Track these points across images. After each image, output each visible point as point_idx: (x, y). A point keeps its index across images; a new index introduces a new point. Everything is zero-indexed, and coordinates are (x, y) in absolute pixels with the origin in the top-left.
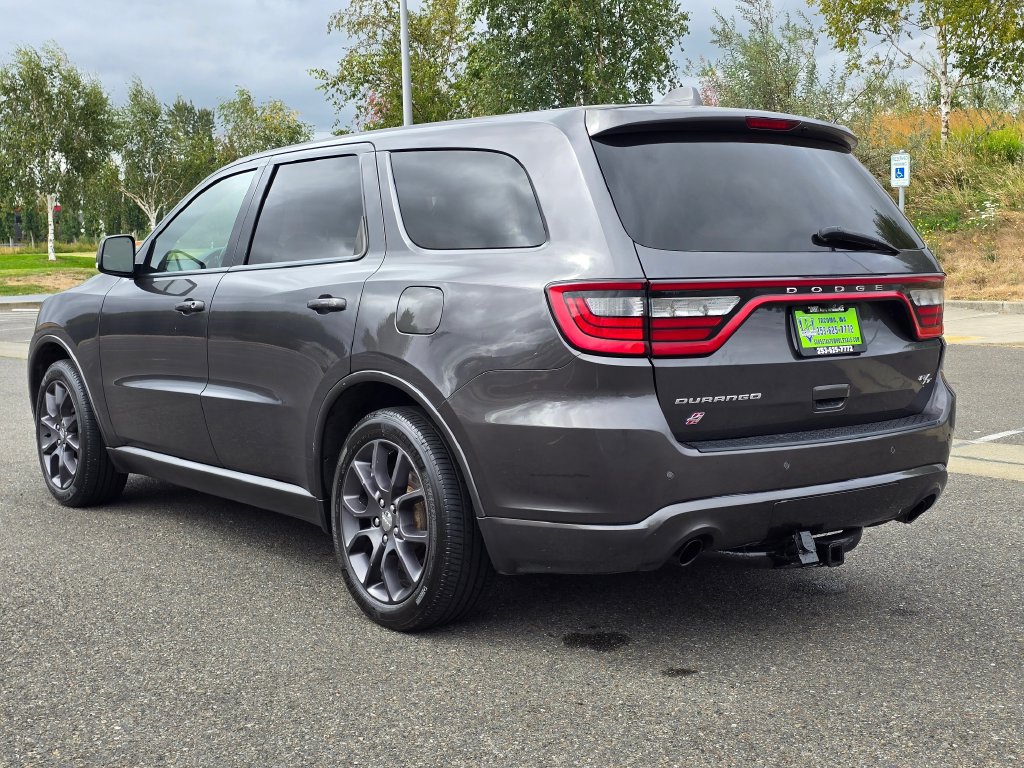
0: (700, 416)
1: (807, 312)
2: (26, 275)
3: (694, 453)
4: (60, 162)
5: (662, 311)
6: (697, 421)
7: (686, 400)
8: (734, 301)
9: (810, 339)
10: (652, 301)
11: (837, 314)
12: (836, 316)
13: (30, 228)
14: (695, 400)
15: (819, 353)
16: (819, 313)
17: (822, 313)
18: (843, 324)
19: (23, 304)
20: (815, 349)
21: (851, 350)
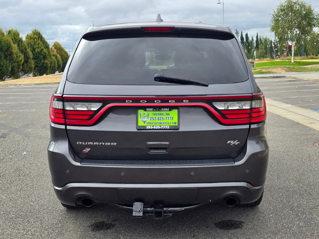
0: (88, 150)
1: (145, 110)
2: (269, 68)
3: (78, 164)
4: (297, 31)
5: (69, 107)
6: (87, 151)
7: (81, 143)
8: (99, 105)
9: (144, 122)
10: (66, 103)
11: (165, 112)
12: (165, 113)
13: (305, 52)
14: (85, 143)
15: (147, 128)
16: (153, 111)
17: (155, 111)
18: (167, 116)
19: (260, 77)
20: (146, 126)
21: (168, 128)
